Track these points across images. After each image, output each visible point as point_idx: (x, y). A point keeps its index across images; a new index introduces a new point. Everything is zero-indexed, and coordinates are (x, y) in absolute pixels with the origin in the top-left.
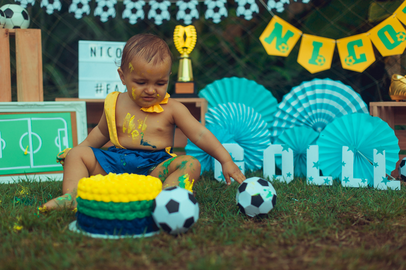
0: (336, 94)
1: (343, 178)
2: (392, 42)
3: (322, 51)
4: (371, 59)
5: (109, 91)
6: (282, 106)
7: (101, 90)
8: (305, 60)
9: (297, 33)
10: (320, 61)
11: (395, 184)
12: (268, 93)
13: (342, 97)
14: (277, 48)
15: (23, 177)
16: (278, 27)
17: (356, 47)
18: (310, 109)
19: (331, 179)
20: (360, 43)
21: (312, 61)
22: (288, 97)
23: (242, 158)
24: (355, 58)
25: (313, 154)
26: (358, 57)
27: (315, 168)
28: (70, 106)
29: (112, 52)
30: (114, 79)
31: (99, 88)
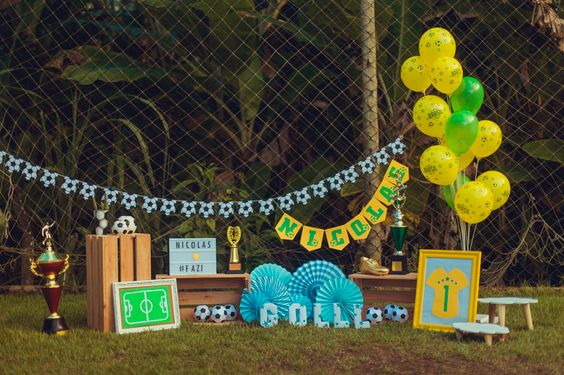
0: (328, 270)
1: (335, 323)
2: (360, 230)
3: (315, 237)
4: (347, 242)
5: (188, 270)
6: (296, 274)
7: (183, 269)
8: (304, 242)
9: (300, 225)
10: (314, 243)
11: (367, 325)
13: (332, 272)
14: (286, 235)
15: (147, 328)
16: (287, 221)
17: (337, 234)
18: (313, 277)
19: (328, 323)
20: (340, 232)
21: (309, 244)
22: (300, 269)
23: (277, 313)
24: (337, 241)
25: (318, 309)
26: (339, 241)
27: (319, 317)
28: (168, 281)
29: (189, 245)
30: (190, 262)
31: (181, 269)
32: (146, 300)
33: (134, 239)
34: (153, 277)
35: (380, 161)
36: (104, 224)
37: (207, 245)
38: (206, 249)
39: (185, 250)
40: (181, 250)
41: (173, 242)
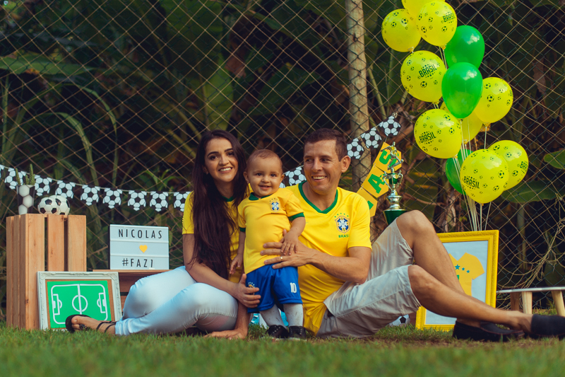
5: (133, 264)
7: (127, 263)
28: (107, 275)
29: (135, 233)
30: (136, 255)
31: (125, 262)
32: (80, 296)
33: (66, 222)
34: (90, 268)
35: (369, 143)
36: (29, 201)
37: (157, 235)
38: (156, 240)
39: (130, 239)
40: (124, 239)
41: (114, 229)
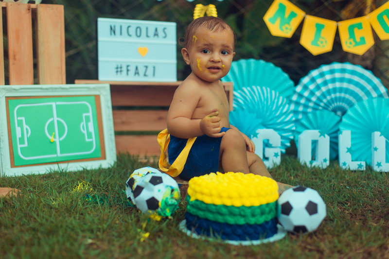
0: (356, 79)
1: (376, 163)
3: (323, 31)
5: (129, 72)
6: (299, 89)
7: (121, 71)
10: (322, 42)
12: (286, 76)
13: (363, 82)
14: (281, 29)
16: (282, 8)
17: (356, 30)
18: (329, 92)
19: (363, 164)
20: (360, 26)
21: (315, 43)
22: (305, 80)
23: (279, 145)
24: (355, 41)
25: (345, 140)
26: (358, 40)
27: (349, 153)
28: (94, 89)
29: (132, 31)
30: (134, 60)
31: (119, 70)
32: (56, 119)
33: (34, 14)
34: (70, 80)
37: (161, 34)
38: (160, 41)
39: (125, 39)
40: (117, 38)
41: (104, 24)
